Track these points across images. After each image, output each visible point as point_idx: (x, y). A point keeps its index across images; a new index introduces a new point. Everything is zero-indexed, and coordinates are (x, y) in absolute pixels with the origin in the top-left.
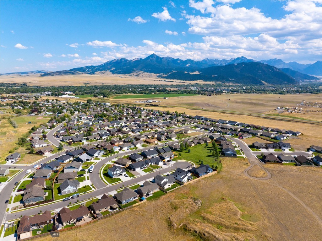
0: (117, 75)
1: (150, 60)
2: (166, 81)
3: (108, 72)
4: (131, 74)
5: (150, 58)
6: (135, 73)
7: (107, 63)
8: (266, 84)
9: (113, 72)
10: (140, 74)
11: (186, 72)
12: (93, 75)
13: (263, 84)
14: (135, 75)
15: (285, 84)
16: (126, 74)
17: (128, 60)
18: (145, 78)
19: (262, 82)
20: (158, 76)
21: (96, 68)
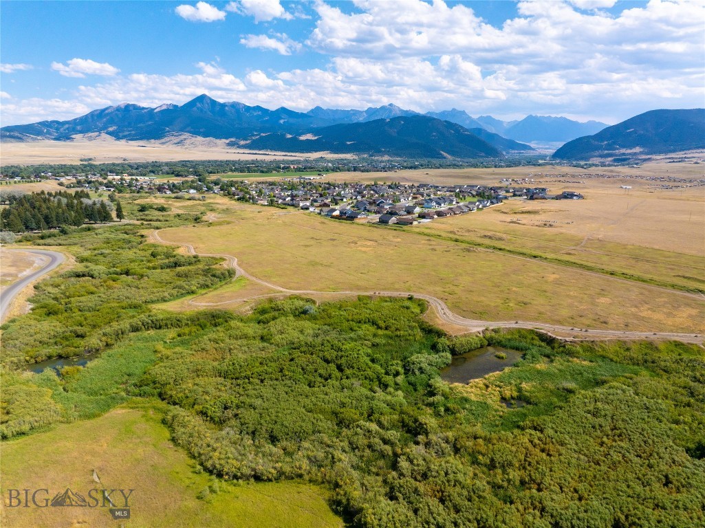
0: (130, 142)
1: (198, 108)
2: (252, 154)
3: (104, 135)
4: (163, 140)
5: (198, 103)
6: (173, 138)
7: (92, 114)
8: (449, 156)
9: (117, 136)
10: (185, 139)
11: (289, 136)
12: (68, 143)
13: (445, 158)
14: (175, 141)
15: (482, 157)
16: (153, 141)
17: (144, 108)
18: (201, 148)
19: (441, 154)
20: (228, 144)
21: (67, 126)
